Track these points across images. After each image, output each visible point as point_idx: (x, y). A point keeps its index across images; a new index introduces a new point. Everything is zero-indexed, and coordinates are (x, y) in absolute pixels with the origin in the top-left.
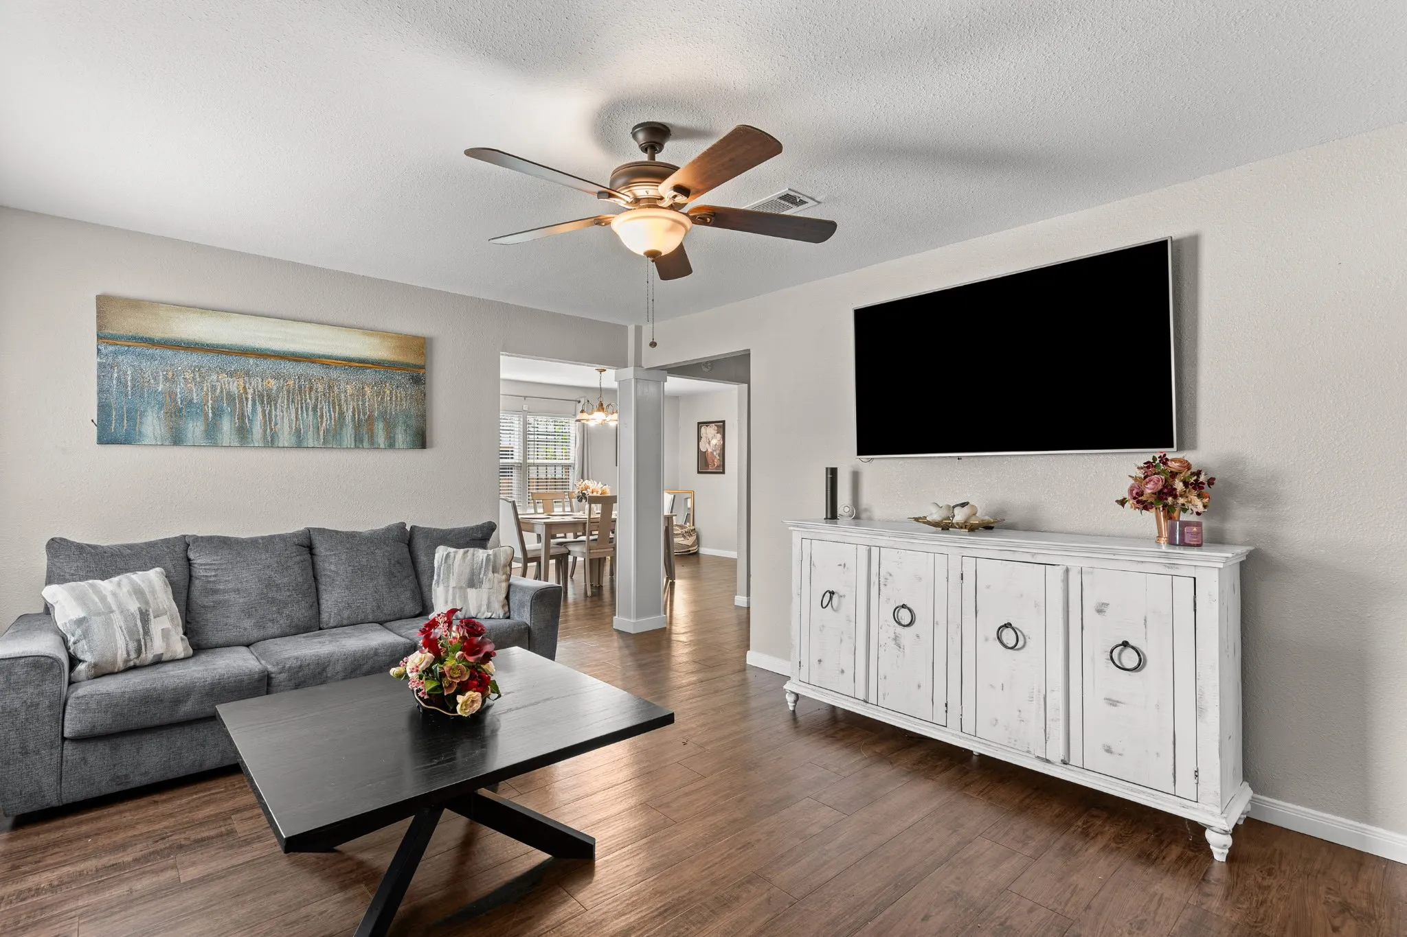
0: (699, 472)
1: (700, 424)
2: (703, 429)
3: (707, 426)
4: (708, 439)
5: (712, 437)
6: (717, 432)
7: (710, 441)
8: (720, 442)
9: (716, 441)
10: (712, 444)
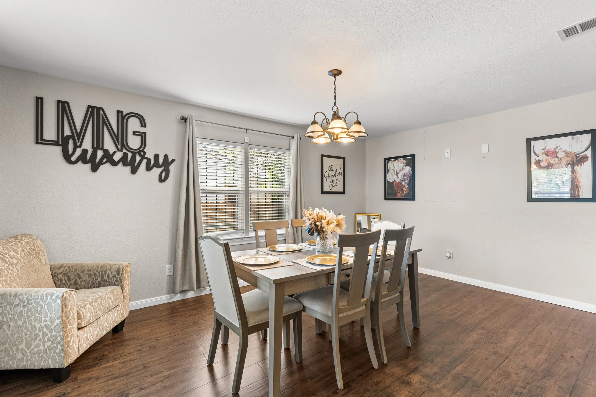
0: (386, 199)
1: (387, 160)
2: (390, 164)
3: (395, 161)
4: (397, 172)
5: (400, 169)
6: (405, 165)
7: (398, 173)
8: (409, 173)
9: (405, 172)
10: (400, 175)
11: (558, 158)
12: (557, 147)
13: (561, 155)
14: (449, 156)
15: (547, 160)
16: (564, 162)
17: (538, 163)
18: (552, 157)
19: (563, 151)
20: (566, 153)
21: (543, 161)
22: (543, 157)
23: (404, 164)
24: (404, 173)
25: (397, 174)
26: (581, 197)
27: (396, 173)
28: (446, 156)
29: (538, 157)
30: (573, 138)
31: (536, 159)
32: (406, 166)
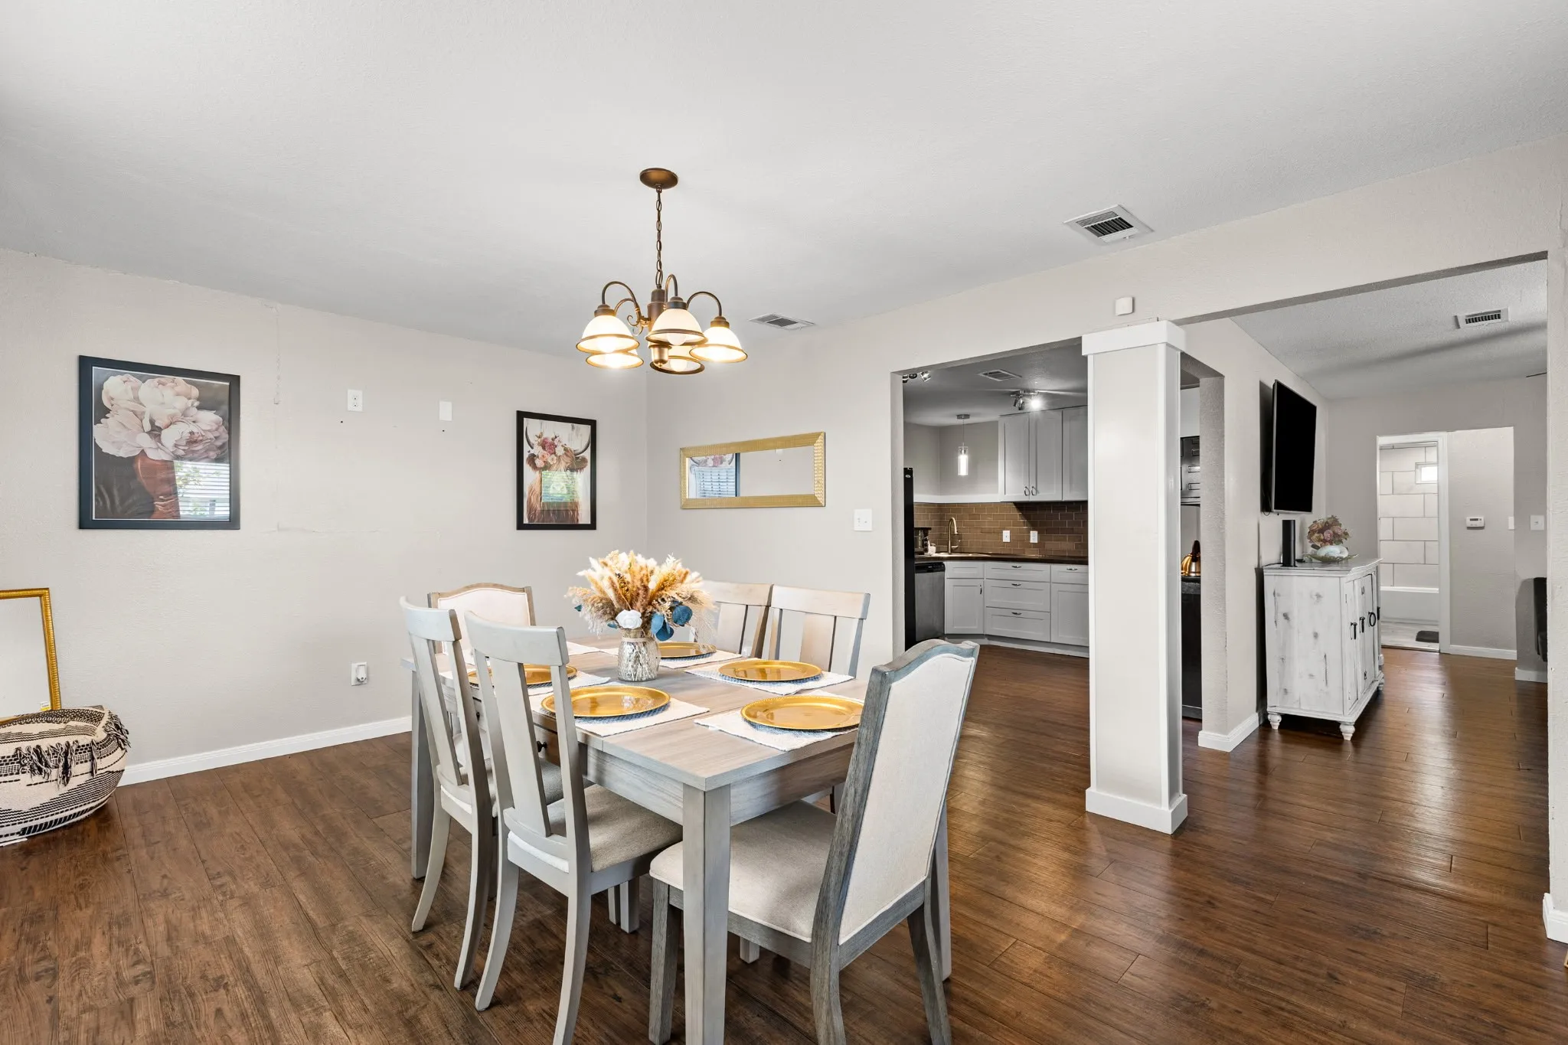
3: (142, 378)
4: (152, 422)
5: (172, 416)
6: (197, 403)
7: (160, 429)
8: (217, 434)
9: (195, 430)
10: (170, 437)
11: (556, 456)
12: (556, 437)
13: (560, 451)
14: (359, 409)
15: (543, 456)
16: (563, 465)
17: (532, 458)
18: (549, 452)
19: (562, 446)
20: (565, 449)
21: (538, 457)
22: (537, 450)
23: (190, 402)
24: (192, 433)
25: (155, 432)
26: (580, 522)
27: (147, 427)
28: (350, 407)
29: (532, 448)
30: (573, 428)
31: (529, 452)
32: (199, 408)
